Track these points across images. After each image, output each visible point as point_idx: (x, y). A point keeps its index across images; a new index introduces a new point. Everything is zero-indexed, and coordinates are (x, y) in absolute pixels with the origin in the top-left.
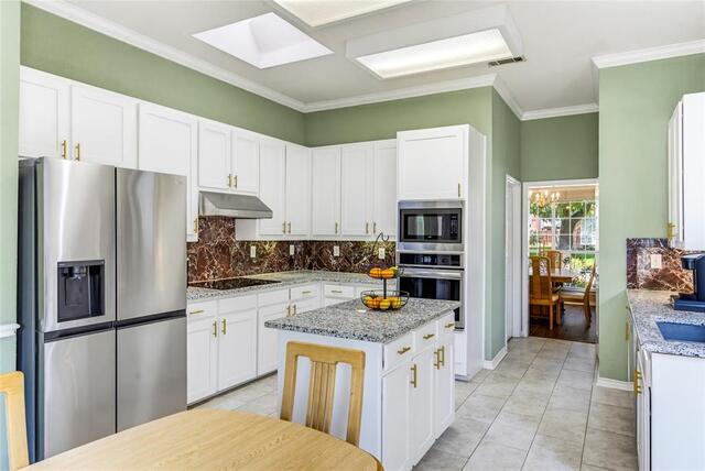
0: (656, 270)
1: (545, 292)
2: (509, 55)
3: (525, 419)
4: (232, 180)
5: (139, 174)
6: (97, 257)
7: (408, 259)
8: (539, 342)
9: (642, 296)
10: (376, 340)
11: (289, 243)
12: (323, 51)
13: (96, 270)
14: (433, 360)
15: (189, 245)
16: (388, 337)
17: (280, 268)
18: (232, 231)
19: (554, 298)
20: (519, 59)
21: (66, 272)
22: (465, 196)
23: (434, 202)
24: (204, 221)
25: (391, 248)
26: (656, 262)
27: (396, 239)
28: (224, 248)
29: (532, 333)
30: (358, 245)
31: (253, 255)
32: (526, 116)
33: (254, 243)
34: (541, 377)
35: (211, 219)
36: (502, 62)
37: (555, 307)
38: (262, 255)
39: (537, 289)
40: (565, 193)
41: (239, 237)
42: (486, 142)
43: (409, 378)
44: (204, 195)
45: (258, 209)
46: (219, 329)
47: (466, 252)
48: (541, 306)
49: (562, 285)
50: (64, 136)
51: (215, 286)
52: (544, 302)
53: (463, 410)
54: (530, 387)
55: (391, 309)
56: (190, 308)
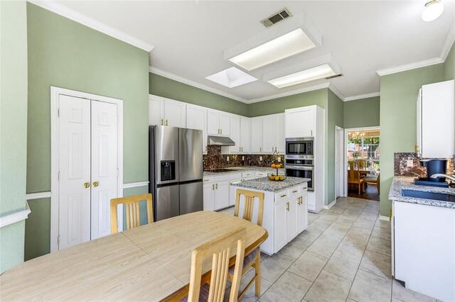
0: (410, 167)
1: (356, 177)
2: (334, 74)
3: (341, 230)
4: (220, 131)
5: (187, 129)
6: (173, 159)
7: (289, 162)
8: (353, 199)
9: (402, 179)
10: (271, 191)
11: (242, 155)
12: (254, 79)
13: (173, 164)
14: (297, 202)
15: (204, 156)
16: (277, 190)
17: (239, 165)
18: (220, 151)
19: (361, 180)
20: (340, 75)
21: (163, 164)
22: (314, 135)
23: (303, 138)
24: (209, 147)
25: (282, 157)
26: (410, 163)
27: (285, 154)
28: (217, 157)
29: (349, 195)
30: (269, 156)
31: (228, 160)
32: (346, 99)
33: (228, 155)
34: (351, 214)
35: (213, 146)
36: (332, 77)
37: (361, 185)
38: (232, 160)
39: (352, 176)
40: (368, 134)
41: (223, 153)
42: (325, 112)
43: (286, 207)
44: (209, 137)
45: (230, 142)
46: (215, 187)
47: (315, 159)
48: (355, 184)
49: (366, 175)
50: (162, 117)
51: (213, 171)
52: (356, 182)
53: (312, 225)
54: (345, 218)
55: (280, 180)
56: (205, 178)
